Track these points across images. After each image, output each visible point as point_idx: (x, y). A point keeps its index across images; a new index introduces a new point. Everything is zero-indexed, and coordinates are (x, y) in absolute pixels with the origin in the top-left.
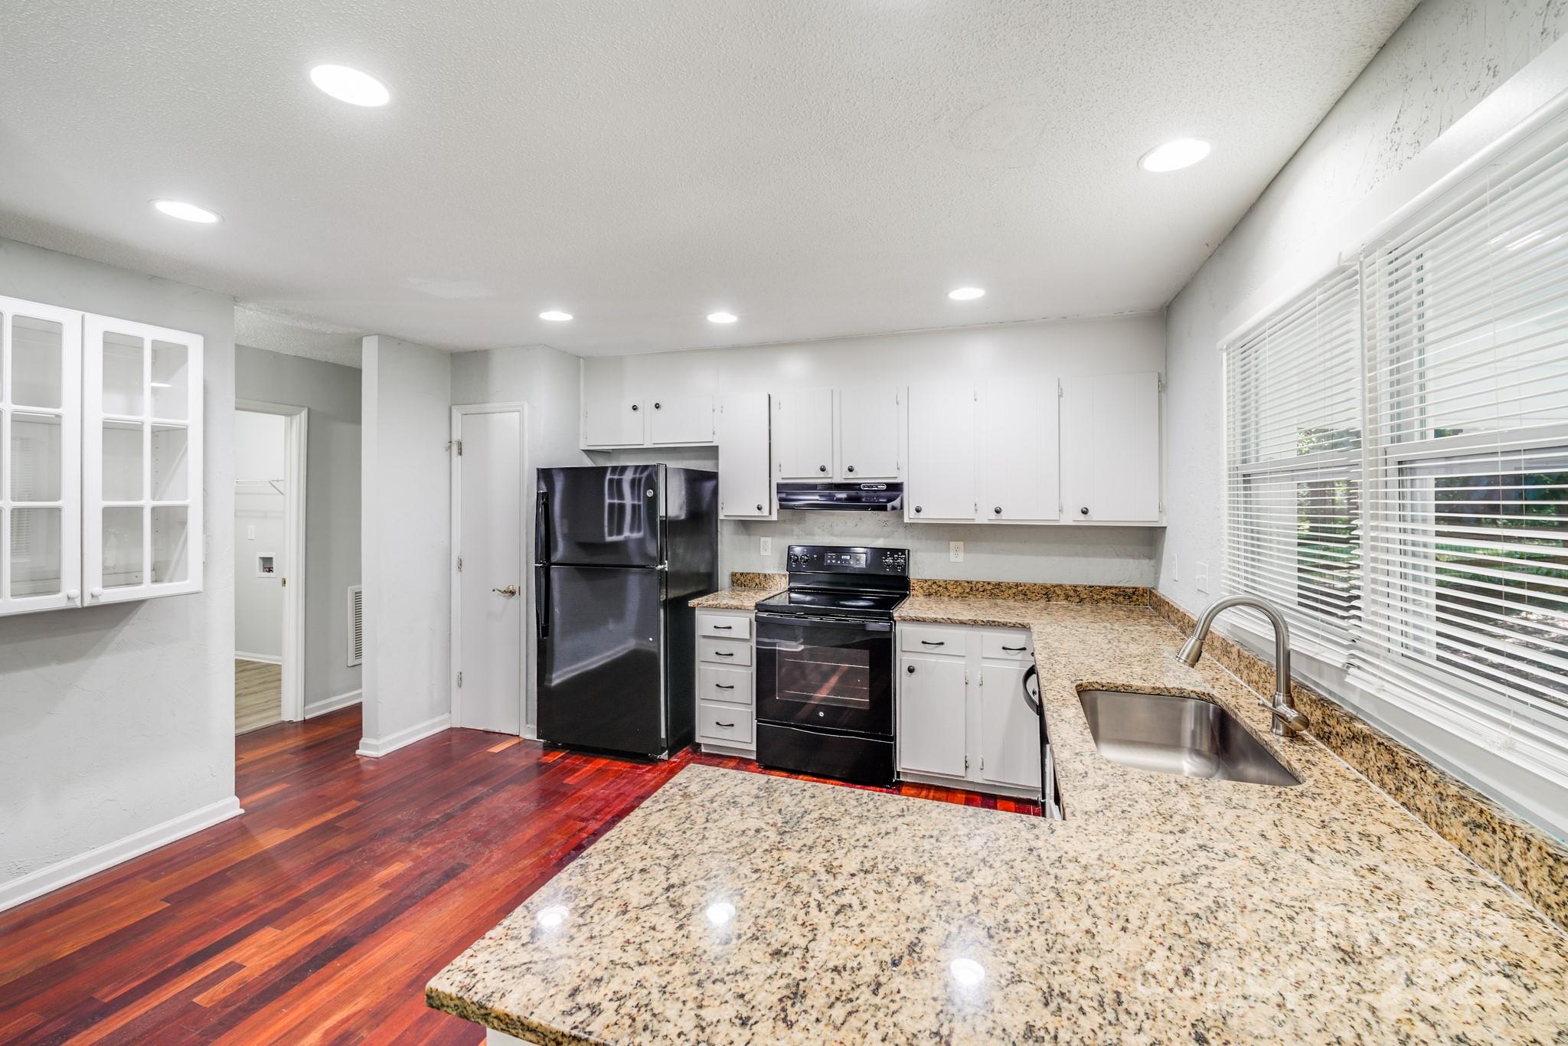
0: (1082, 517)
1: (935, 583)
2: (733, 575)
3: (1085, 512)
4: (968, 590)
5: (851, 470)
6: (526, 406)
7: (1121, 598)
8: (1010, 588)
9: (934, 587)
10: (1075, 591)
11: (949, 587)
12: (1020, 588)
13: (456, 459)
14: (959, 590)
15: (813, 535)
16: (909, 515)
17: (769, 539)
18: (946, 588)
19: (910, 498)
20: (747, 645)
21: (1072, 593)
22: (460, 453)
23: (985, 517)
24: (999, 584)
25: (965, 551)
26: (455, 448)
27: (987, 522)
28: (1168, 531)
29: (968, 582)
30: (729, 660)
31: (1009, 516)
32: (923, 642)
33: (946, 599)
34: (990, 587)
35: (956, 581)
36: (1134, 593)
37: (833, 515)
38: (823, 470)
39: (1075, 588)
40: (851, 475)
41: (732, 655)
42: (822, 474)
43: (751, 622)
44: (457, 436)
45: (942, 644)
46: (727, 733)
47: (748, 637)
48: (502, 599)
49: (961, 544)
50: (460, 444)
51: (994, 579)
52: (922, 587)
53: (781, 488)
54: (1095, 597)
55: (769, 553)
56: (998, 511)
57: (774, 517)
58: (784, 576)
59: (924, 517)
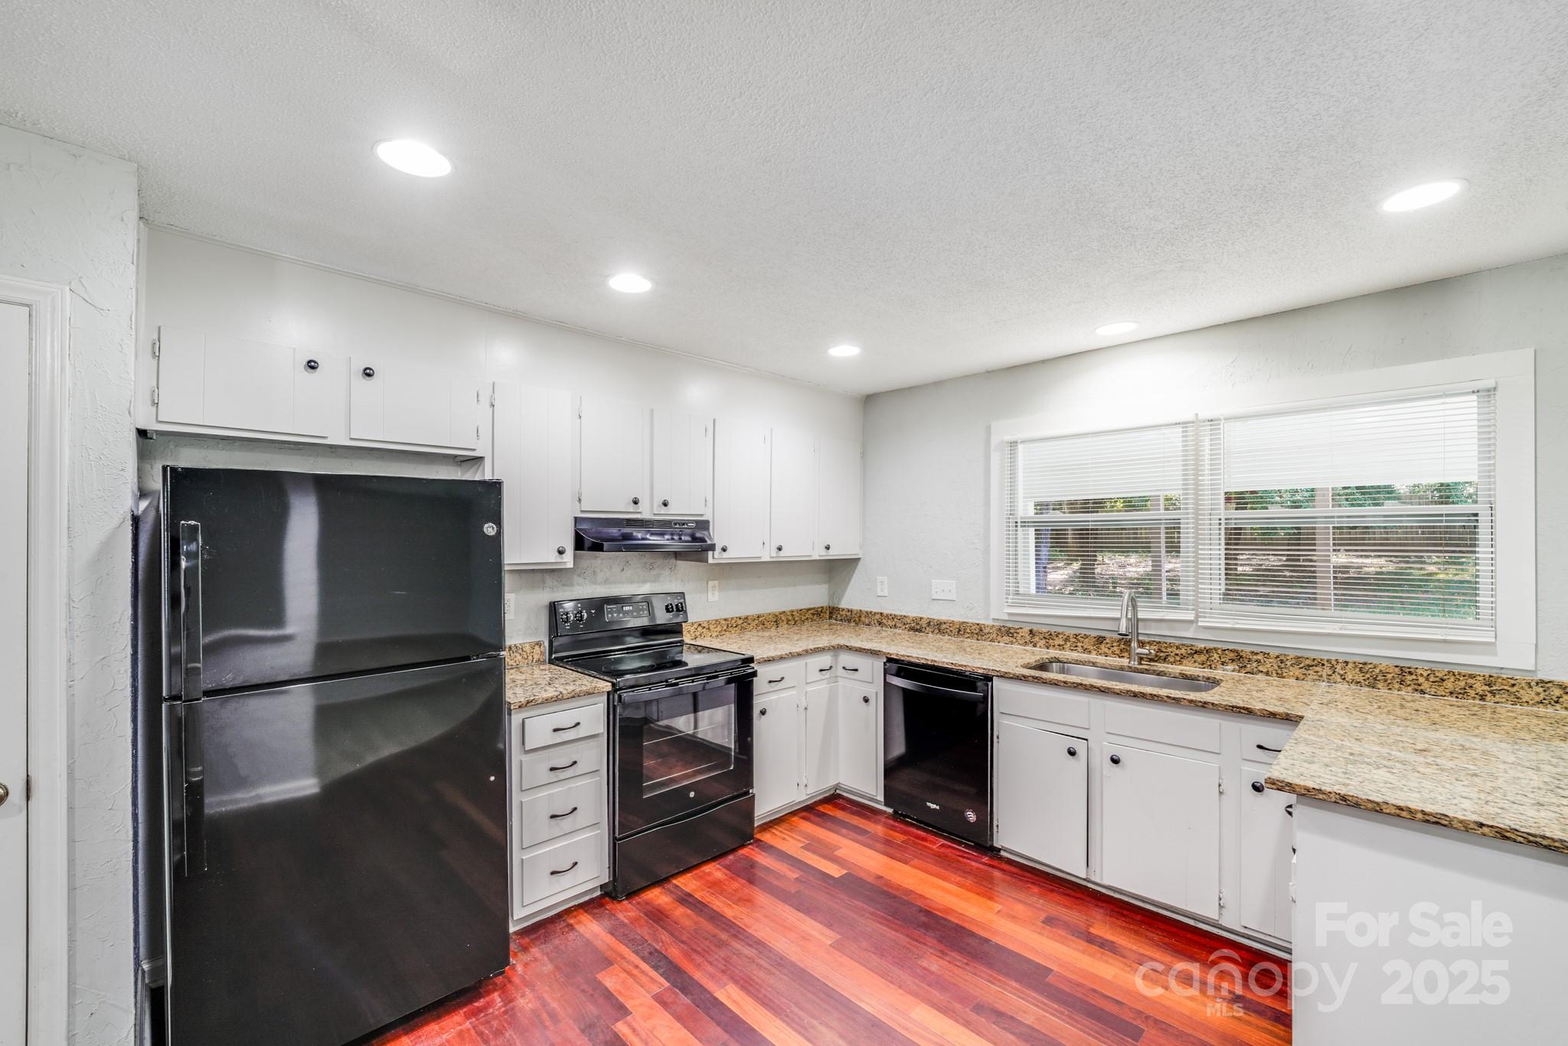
1: (700, 625)
3: (828, 548)
4: (725, 628)
5: (665, 504)
7: (815, 617)
8: (754, 620)
9: (700, 629)
10: (792, 615)
11: (711, 627)
12: (760, 619)
14: (719, 629)
15: (581, 584)
16: (713, 556)
17: (513, 596)
18: (709, 629)
19: (718, 539)
20: (592, 743)
21: (790, 618)
23: (767, 554)
24: (747, 618)
25: (720, 589)
27: (769, 559)
28: (862, 560)
29: (725, 620)
30: (569, 774)
31: (785, 553)
32: (770, 681)
33: (709, 638)
34: (741, 621)
35: (717, 621)
36: (821, 612)
38: (636, 502)
39: (792, 613)
40: (664, 511)
41: (573, 764)
42: (632, 509)
43: (605, 711)
46: (566, 880)
47: (601, 730)
51: (743, 614)
52: (689, 632)
53: (579, 524)
54: (802, 618)
55: (513, 615)
56: (780, 549)
57: (570, 565)
58: (539, 644)
59: (726, 557)
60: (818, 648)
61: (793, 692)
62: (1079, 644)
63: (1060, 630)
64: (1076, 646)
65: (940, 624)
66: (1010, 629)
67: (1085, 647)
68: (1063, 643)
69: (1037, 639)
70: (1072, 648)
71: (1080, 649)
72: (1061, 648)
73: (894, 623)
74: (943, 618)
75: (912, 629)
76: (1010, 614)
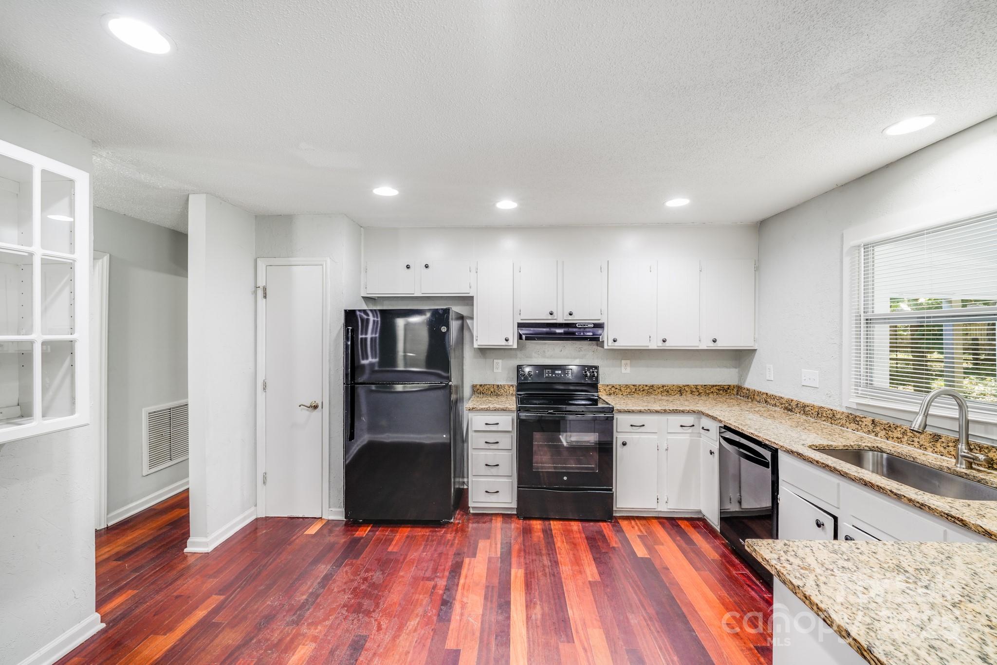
0: (713, 344)
1: (613, 387)
2: (474, 386)
3: (715, 341)
4: (634, 390)
5: (571, 314)
6: (329, 260)
7: (721, 392)
8: (659, 388)
9: (613, 389)
10: (696, 388)
11: (622, 389)
12: (665, 388)
13: (261, 301)
14: (628, 390)
15: (531, 357)
16: (608, 344)
17: (500, 361)
18: (620, 390)
19: (607, 336)
20: (508, 435)
21: (694, 390)
22: (265, 297)
23: (655, 344)
24: (652, 386)
25: (631, 366)
26: (260, 293)
27: (656, 348)
28: (757, 353)
29: (634, 386)
30: (495, 446)
31: (671, 344)
32: (631, 426)
33: (621, 396)
34: (647, 388)
35: (627, 385)
36: (728, 388)
37: (545, 344)
38: (551, 314)
39: (696, 387)
40: (570, 317)
41: (497, 443)
42: (550, 317)
43: (513, 420)
44: (261, 283)
45: (644, 425)
46: (494, 498)
47: (511, 430)
48: (306, 413)
49: (628, 362)
50: (265, 289)
51: (649, 383)
52: (605, 390)
53: (520, 325)
54: (707, 391)
55: (500, 371)
56: (664, 341)
57: (515, 346)
58: (512, 386)
59: (618, 345)
60: (676, 410)
61: (655, 437)
62: (916, 440)
63: (898, 423)
64: (913, 441)
65: (804, 406)
66: (856, 417)
67: (921, 443)
68: (901, 436)
69: (878, 429)
70: (909, 442)
71: (916, 444)
72: (899, 440)
73: (774, 402)
74: (807, 401)
75: (786, 408)
76: (858, 404)
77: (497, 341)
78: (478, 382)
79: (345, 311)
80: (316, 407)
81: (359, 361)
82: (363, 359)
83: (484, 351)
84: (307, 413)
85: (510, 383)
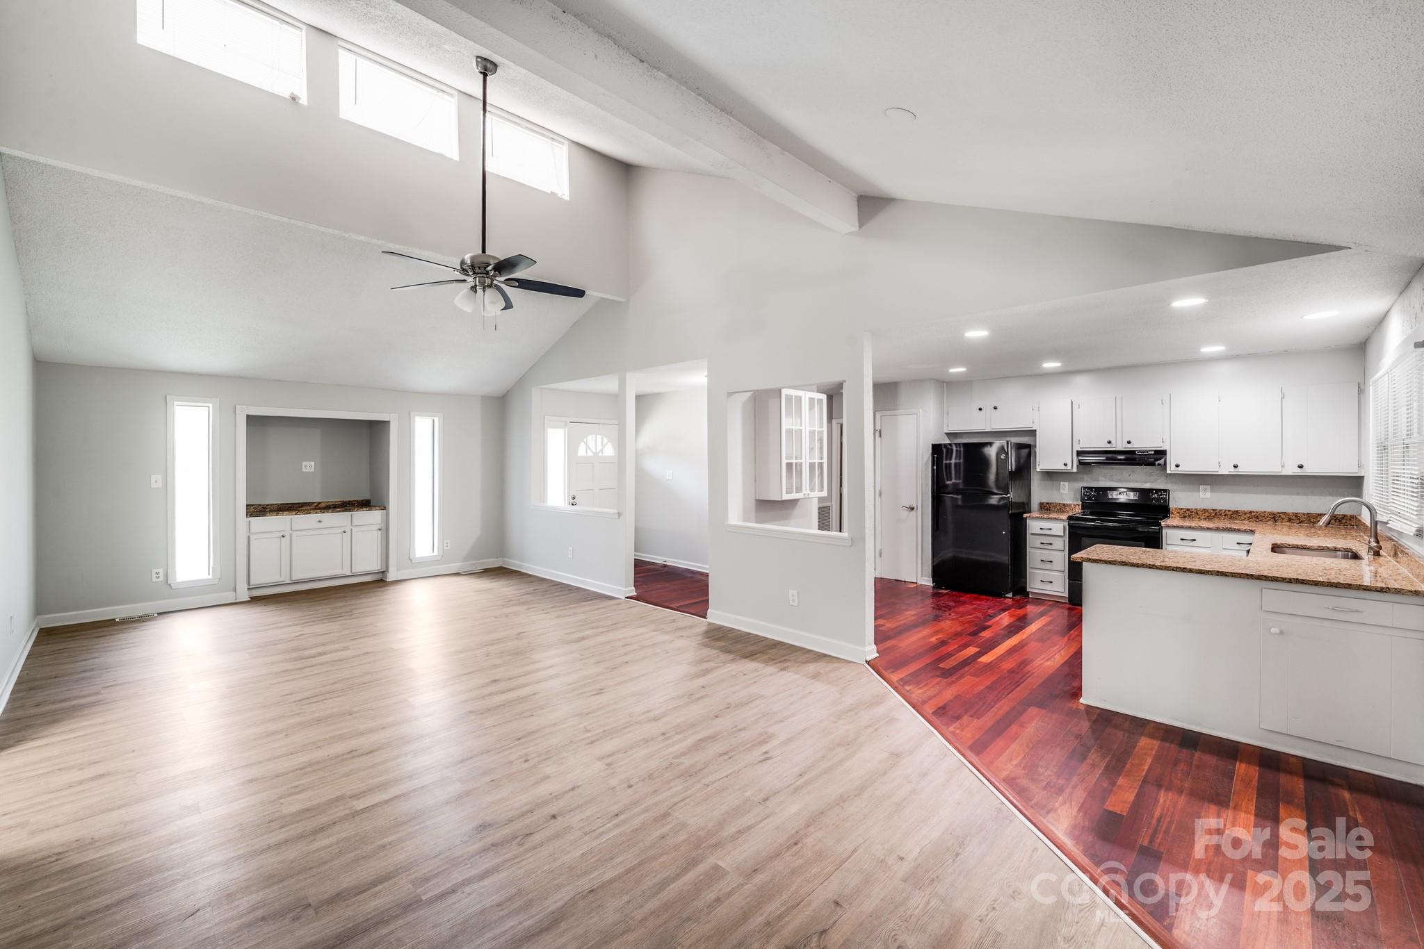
0: (1299, 470)
1: (1188, 510)
2: (1041, 504)
3: (1301, 467)
4: (1213, 515)
5: (1129, 442)
6: (921, 410)
8: (1246, 514)
9: (1188, 512)
11: (1199, 513)
12: (1253, 514)
13: (878, 439)
14: (1207, 514)
15: (1098, 481)
16: (1170, 469)
17: (1066, 484)
18: (1197, 513)
19: (1171, 460)
20: (1061, 540)
21: (1294, 517)
22: (880, 436)
23: (1226, 470)
24: (1237, 511)
25: (1211, 491)
26: (877, 433)
27: (1228, 473)
29: (1213, 510)
30: (1050, 547)
31: (1243, 470)
32: (1182, 539)
33: (1197, 519)
34: (1230, 513)
35: (1205, 510)
36: (1343, 518)
37: (1113, 469)
38: (1109, 442)
39: (1296, 515)
40: (1129, 446)
41: (1051, 544)
42: (1109, 445)
43: (1064, 527)
44: (878, 428)
45: (1195, 540)
46: (1048, 587)
47: (1062, 534)
48: (905, 513)
49: (1209, 487)
50: (880, 431)
51: (1233, 508)
52: (1179, 513)
53: (1079, 453)
54: (1312, 520)
55: (1066, 491)
56: (1236, 467)
57: (1076, 471)
58: (1078, 505)
59: (1181, 470)
77: (1058, 466)
78: (1045, 501)
79: (933, 445)
80: (913, 509)
81: (944, 482)
82: (948, 480)
83: (1051, 475)
84: (907, 512)
85: (1076, 503)
